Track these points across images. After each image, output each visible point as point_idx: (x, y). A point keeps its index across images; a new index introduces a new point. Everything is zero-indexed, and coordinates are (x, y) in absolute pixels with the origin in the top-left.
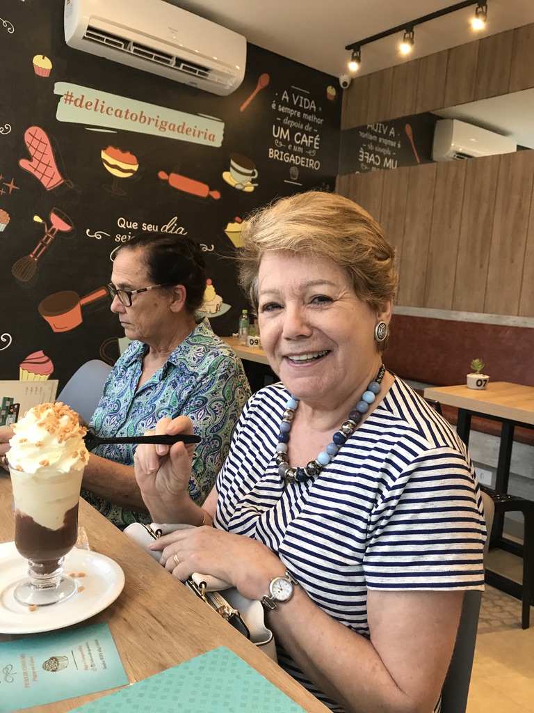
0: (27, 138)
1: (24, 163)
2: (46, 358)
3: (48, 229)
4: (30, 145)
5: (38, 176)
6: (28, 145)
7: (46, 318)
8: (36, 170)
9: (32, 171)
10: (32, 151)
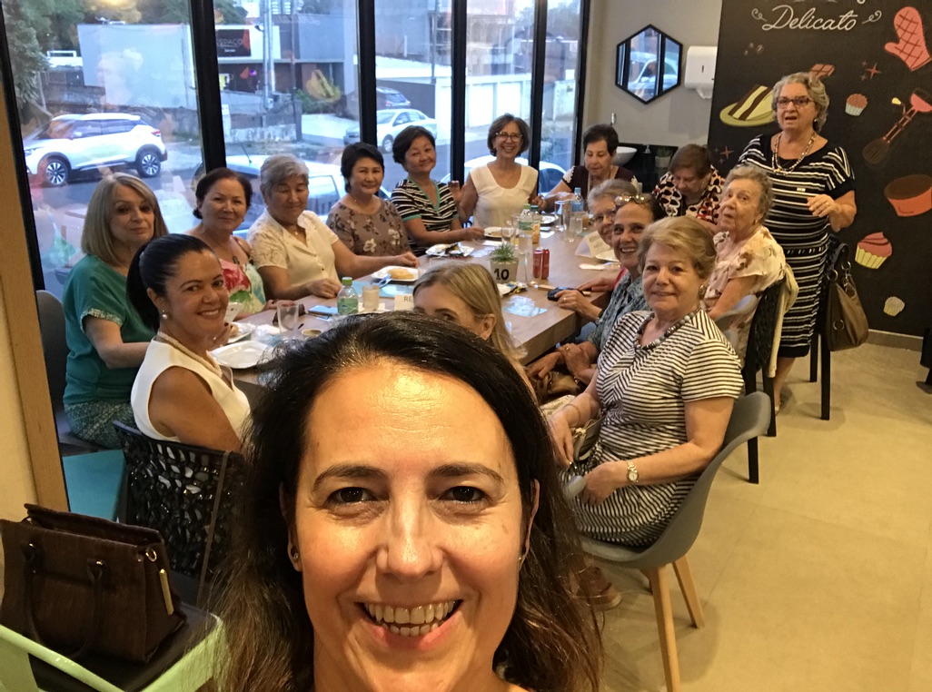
0: (897, 20)
1: (890, 47)
2: (886, 240)
3: (907, 111)
4: (899, 26)
5: (903, 57)
6: (896, 27)
7: (891, 201)
8: (901, 51)
9: (897, 53)
10: (900, 33)
